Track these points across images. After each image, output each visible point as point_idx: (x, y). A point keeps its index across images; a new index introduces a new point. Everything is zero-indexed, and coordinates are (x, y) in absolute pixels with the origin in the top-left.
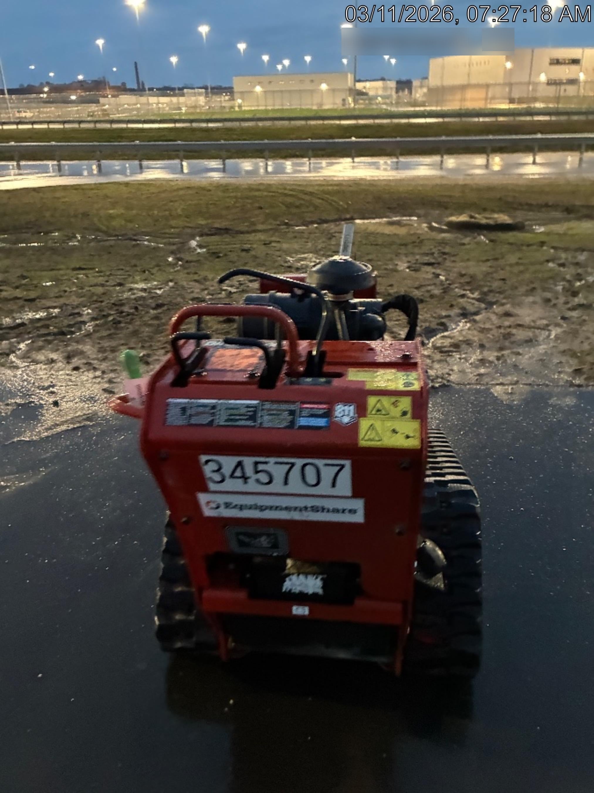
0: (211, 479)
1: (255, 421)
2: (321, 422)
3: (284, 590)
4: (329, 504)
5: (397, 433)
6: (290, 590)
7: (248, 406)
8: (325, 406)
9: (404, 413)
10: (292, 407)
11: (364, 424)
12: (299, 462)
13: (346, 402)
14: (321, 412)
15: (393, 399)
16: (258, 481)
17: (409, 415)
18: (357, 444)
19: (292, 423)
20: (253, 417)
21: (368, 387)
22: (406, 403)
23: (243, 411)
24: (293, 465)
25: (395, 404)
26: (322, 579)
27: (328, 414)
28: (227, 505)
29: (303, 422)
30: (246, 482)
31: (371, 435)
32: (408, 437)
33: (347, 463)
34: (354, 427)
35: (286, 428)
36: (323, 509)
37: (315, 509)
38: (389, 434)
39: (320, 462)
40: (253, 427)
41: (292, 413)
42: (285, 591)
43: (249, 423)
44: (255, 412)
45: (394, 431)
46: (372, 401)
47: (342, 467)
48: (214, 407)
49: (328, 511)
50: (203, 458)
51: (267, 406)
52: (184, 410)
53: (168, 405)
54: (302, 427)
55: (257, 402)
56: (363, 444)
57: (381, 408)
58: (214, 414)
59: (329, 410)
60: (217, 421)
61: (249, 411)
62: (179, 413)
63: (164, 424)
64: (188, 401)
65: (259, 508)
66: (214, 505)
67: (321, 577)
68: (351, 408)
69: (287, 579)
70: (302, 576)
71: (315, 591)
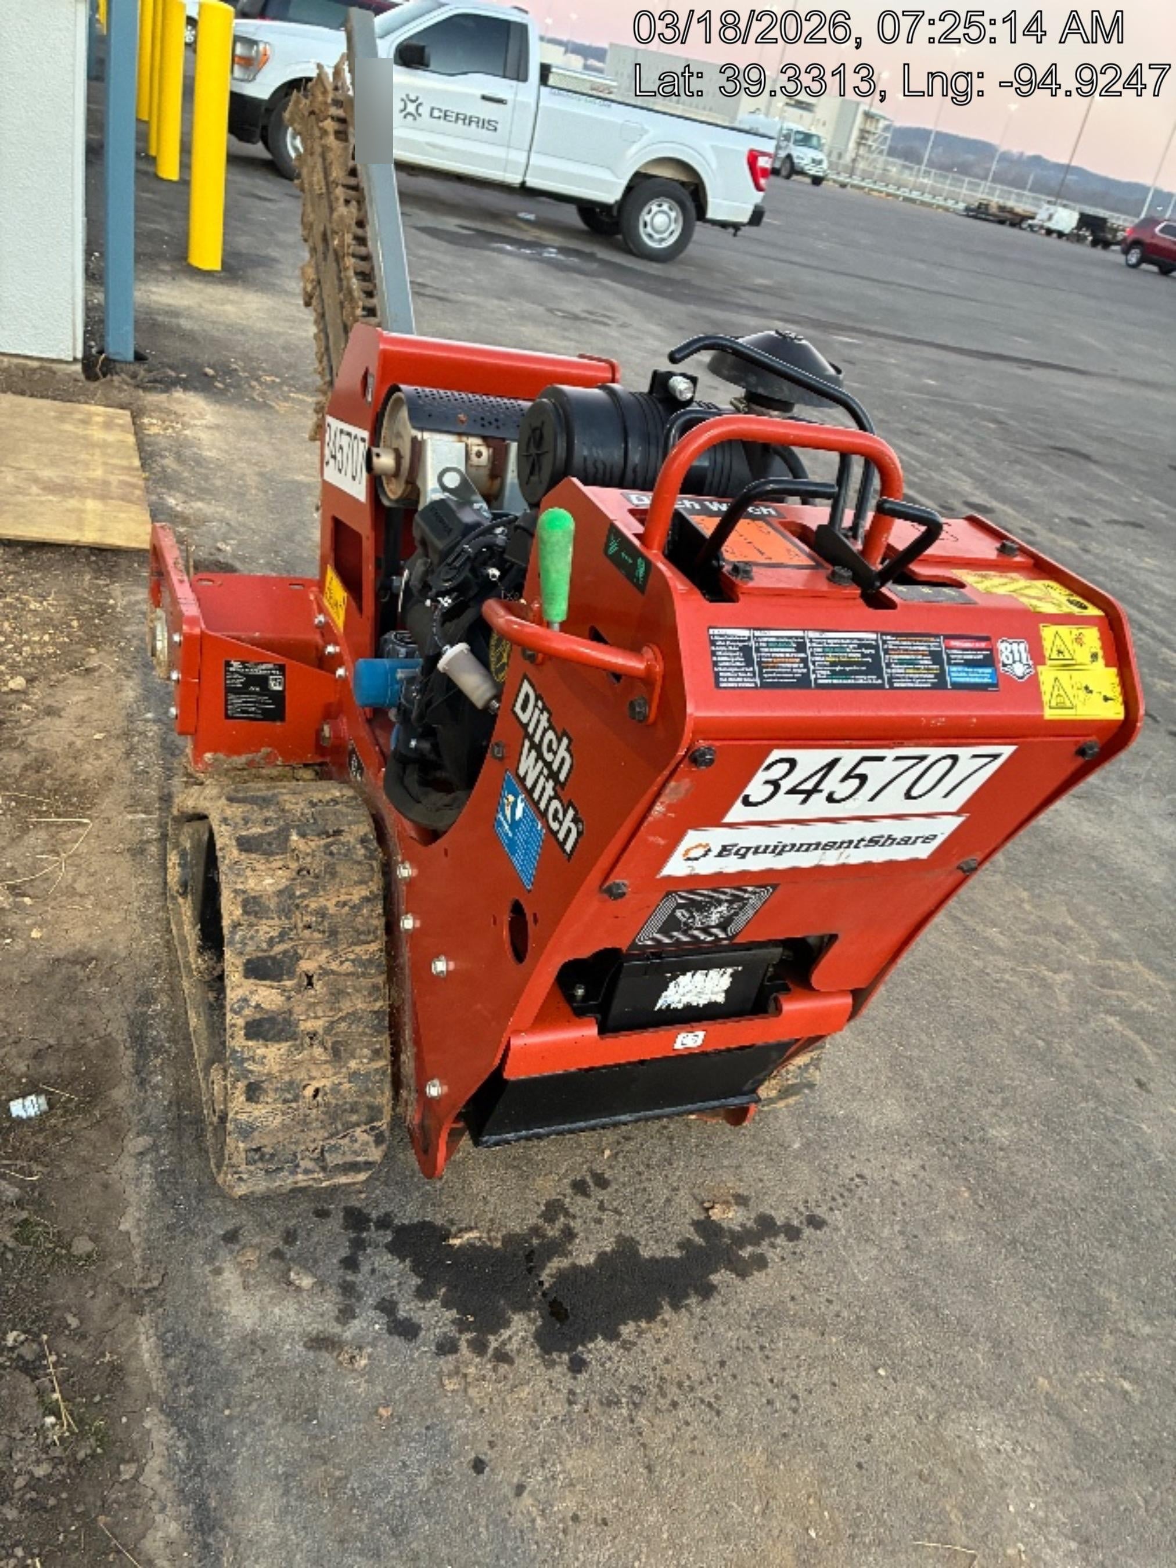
0: (746, 798)
1: (880, 676)
2: (982, 675)
3: (661, 1004)
4: (898, 829)
6: (669, 1006)
7: (862, 644)
8: (982, 644)
9: (1094, 656)
10: (935, 646)
11: (1047, 675)
12: (936, 755)
13: (1013, 635)
14: (979, 656)
15: (1075, 631)
16: (831, 796)
17: (1101, 659)
18: (1042, 716)
19: (941, 676)
20: (874, 668)
23: (856, 656)
24: (920, 760)
25: (1079, 640)
26: (732, 974)
27: (990, 661)
29: (957, 674)
30: (804, 801)
32: (1106, 699)
33: (1008, 750)
34: (1033, 682)
35: (934, 686)
37: (874, 841)
38: (1082, 693)
39: (968, 753)
40: (881, 687)
41: (936, 657)
42: (660, 1010)
43: (872, 679)
44: (876, 657)
46: (1048, 633)
48: (800, 647)
50: (775, 756)
51: (892, 643)
53: (712, 642)
54: (957, 686)
55: (873, 636)
56: (1049, 714)
57: (1062, 648)
58: (804, 661)
59: (991, 650)
60: (813, 677)
61: (864, 655)
62: (739, 659)
63: (717, 685)
64: (747, 633)
65: (779, 850)
66: (701, 851)
67: (730, 971)
68: (1022, 646)
69: (672, 985)
70: (700, 975)
71: (713, 998)
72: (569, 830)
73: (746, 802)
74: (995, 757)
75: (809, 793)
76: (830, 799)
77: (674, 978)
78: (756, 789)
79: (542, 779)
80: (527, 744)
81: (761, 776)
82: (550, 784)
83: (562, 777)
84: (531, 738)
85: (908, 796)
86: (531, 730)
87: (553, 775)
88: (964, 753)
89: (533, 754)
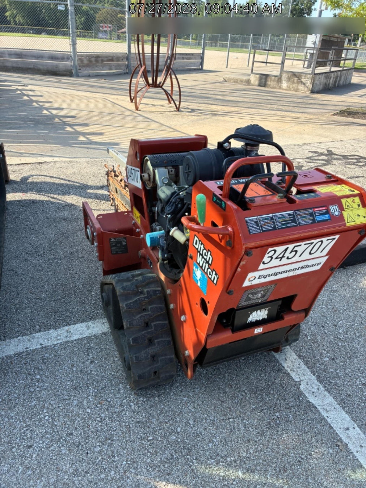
1: (296, 223)
2: (326, 217)
3: (248, 321)
4: (310, 263)
5: (359, 216)
6: (251, 321)
7: (289, 215)
8: (324, 208)
9: (359, 206)
10: (310, 211)
11: (345, 214)
12: (316, 242)
13: (333, 204)
14: (324, 211)
15: (352, 199)
17: (361, 206)
19: (314, 220)
20: (294, 221)
21: (339, 194)
22: (357, 199)
23: (288, 218)
24: (311, 244)
25: (353, 201)
27: (328, 212)
28: (260, 277)
29: (318, 218)
30: (281, 260)
31: (350, 220)
32: (365, 217)
33: (337, 237)
34: (341, 217)
35: (312, 223)
37: (303, 267)
38: (357, 217)
40: (297, 226)
41: (311, 214)
42: (249, 323)
43: (294, 224)
44: (294, 217)
45: (358, 215)
46: (343, 201)
48: (272, 219)
50: (270, 250)
51: (298, 213)
52: (256, 223)
53: (247, 222)
54: (319, 222)
55: (292, 212)
56: (348, 225)
57: (349, 205)
58: (274, 222)
59: (327, 210)
60: (277, 226)
61: (290, 218)
62: (255, 225)
63: (250, 234)
64: (256, 217)
65: (276, 274)
66: (253, 278)
67: (267, 309)
68: (336, 207)
69: (251, 315)
70: (259, 311)
71: (264, 317)
72: (214, 278)
73: (264, 263)
74: (334, 239)
75: (281, 258)
76: (288, 258)
77: (251, 313)
78: (266, 259)
79: (204, 264)
80: (198, 254)
81: (267, 256)
82: (207, 265)
83: (210, 262)
84: (199, 252)
85: (310, 253)
86: (199, 250)
87: (207, 262)
88: (325, 239)
89: (201, 257)
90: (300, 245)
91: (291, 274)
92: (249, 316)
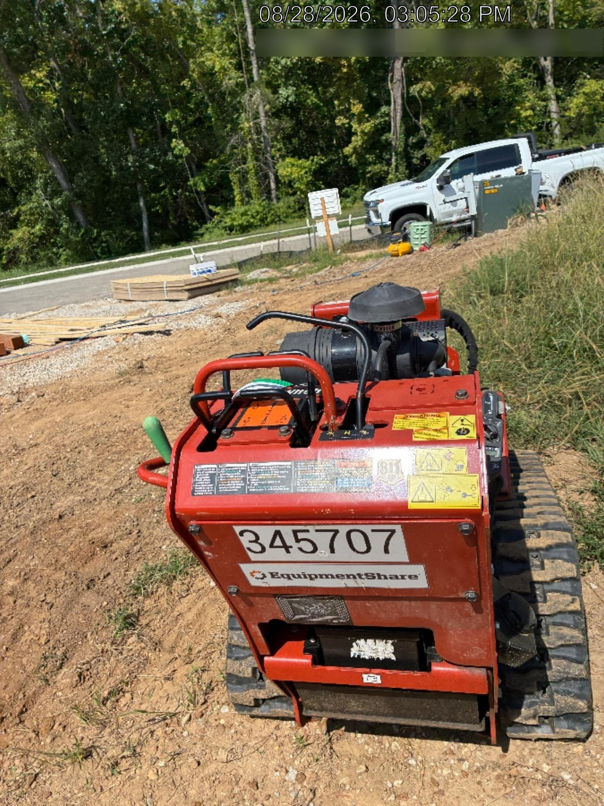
0: (249, 549)
1: (288, 486)
3: (352, 655)
5: (452, 491)
6: (359, 656)
9: (459, 468)
12: (343, 529)
15: (446, 449)
16: (300, 549)
18: (406, 506)
22: (460, 455)
23: (276, 474)
24: (336, 532)
25: (448, 456)
26: (393, 644)
28: (273, 575)
30: (288, 552)
31: (422, 496)
32: (465, 495)
33: (398, 528)
36: (379, 576)
38: (443, 492)
39: (367, 529)
42: (354, 657)
43: (283, 488)
44: (289, 475)
45: (448, 490)
47: (393, 532)
49: (386, 578)
50: (238, 529)
51: (302, 467)
52: (212, 476)
56: (412, 506)
57: (432, 463)
58: (244, 480)
60: (247, 488)
61: (281, 474)
62: (207, 481)
63: (193, 495)
64: (215, 466)
65: (309, 577)
66: (259, 575)
67: (390, 642)
69: (354, 644)
70: (370, 641)
71: (387, 656)
75: (285, 548)
76: (303, 551)
77: (355, 641)
78: (248, 544)
81: (243, 538)
90: (307, 531)
91: (351, 583)
92: (352, 646)
